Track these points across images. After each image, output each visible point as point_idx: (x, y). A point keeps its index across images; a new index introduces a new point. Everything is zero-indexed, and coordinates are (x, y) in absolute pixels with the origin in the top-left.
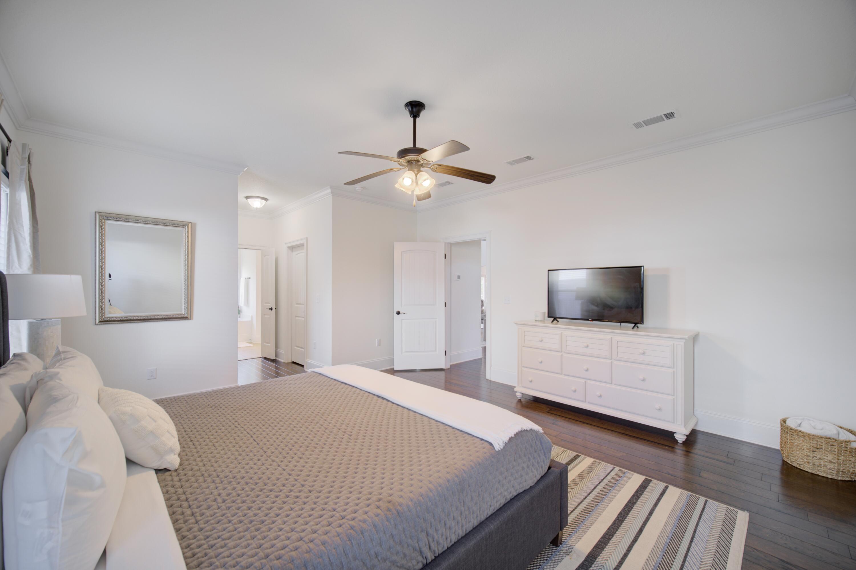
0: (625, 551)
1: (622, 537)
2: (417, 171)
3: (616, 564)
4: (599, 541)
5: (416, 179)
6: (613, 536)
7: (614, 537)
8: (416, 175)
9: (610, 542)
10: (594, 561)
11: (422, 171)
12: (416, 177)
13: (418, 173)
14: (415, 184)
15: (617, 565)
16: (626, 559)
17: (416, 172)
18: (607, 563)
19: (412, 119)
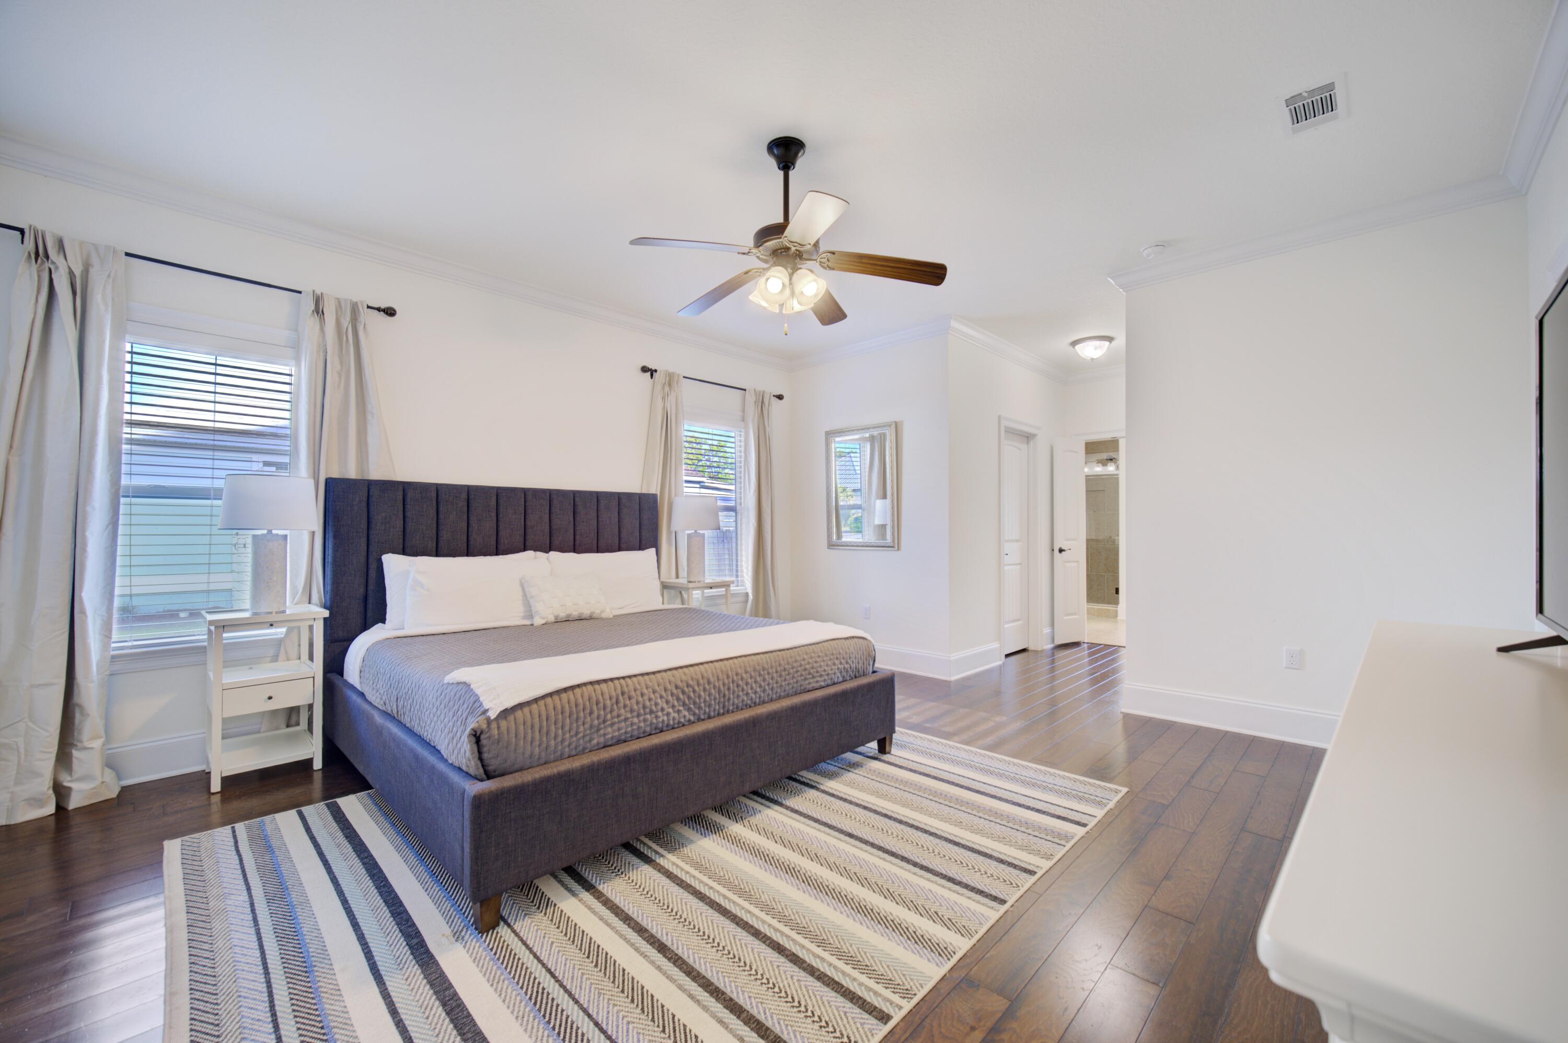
0: (403, 1017)
1: (435, 1028)
3: (390, 989)
4: (450, 986)
6: (448, 1014)
7: (444, 1014)
8: (791, 276)
9: (438, 1002)
10: (417, 962)
11: (801, 268)
12: (791, 279)
13: (793, 273)
15: (387, 989)
16: (388, 1008)
17: (790, 271)
18: (400, 977)
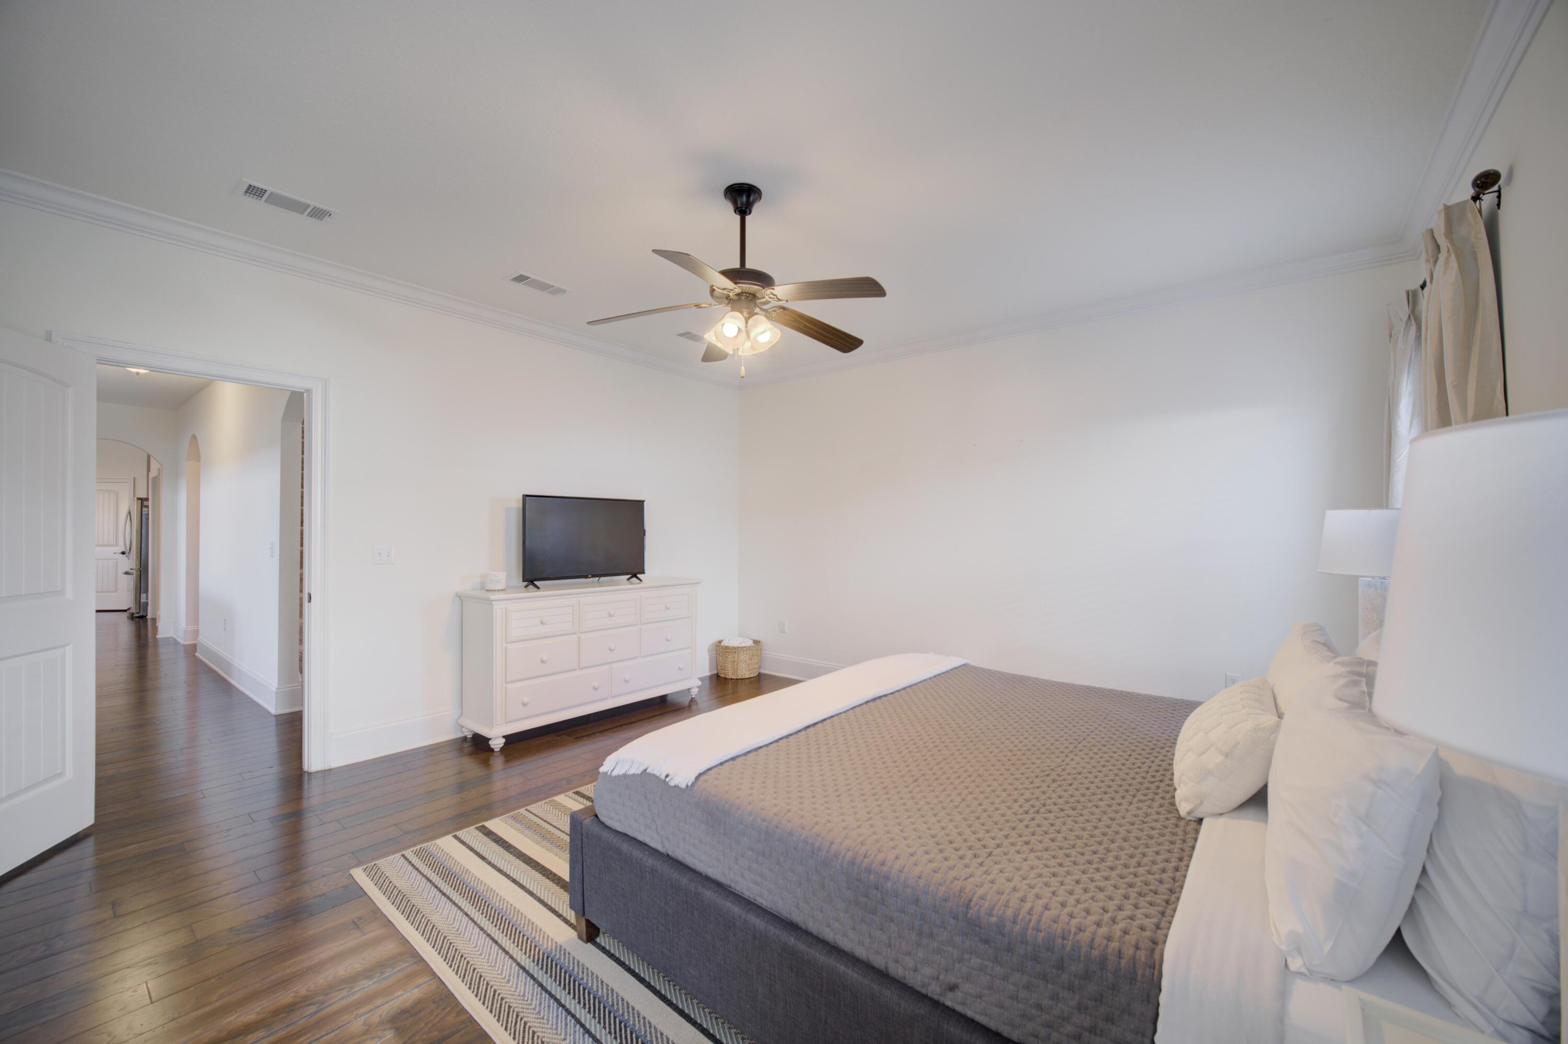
2: (749, 313)
5: (746, 327)
14: (744, 335)
19: (738, 217)
